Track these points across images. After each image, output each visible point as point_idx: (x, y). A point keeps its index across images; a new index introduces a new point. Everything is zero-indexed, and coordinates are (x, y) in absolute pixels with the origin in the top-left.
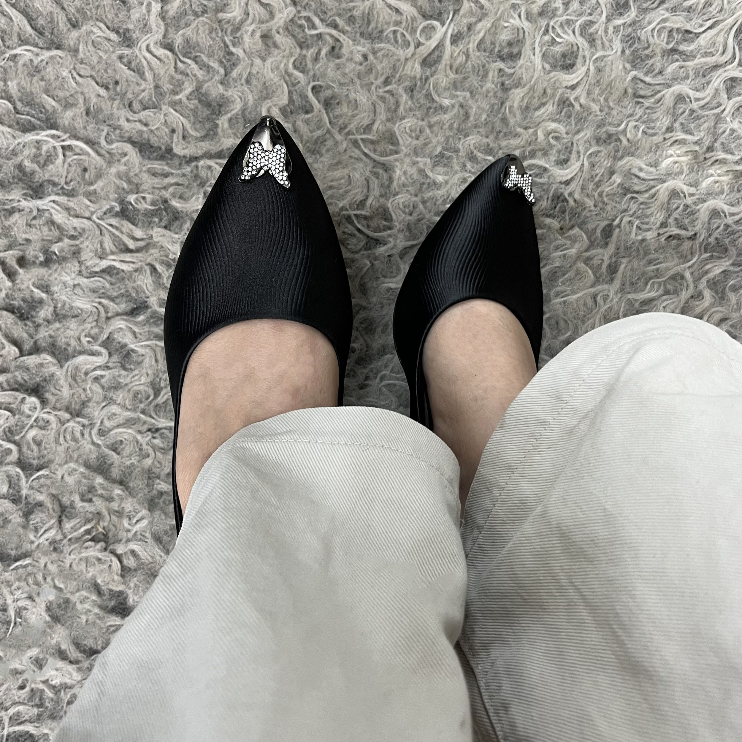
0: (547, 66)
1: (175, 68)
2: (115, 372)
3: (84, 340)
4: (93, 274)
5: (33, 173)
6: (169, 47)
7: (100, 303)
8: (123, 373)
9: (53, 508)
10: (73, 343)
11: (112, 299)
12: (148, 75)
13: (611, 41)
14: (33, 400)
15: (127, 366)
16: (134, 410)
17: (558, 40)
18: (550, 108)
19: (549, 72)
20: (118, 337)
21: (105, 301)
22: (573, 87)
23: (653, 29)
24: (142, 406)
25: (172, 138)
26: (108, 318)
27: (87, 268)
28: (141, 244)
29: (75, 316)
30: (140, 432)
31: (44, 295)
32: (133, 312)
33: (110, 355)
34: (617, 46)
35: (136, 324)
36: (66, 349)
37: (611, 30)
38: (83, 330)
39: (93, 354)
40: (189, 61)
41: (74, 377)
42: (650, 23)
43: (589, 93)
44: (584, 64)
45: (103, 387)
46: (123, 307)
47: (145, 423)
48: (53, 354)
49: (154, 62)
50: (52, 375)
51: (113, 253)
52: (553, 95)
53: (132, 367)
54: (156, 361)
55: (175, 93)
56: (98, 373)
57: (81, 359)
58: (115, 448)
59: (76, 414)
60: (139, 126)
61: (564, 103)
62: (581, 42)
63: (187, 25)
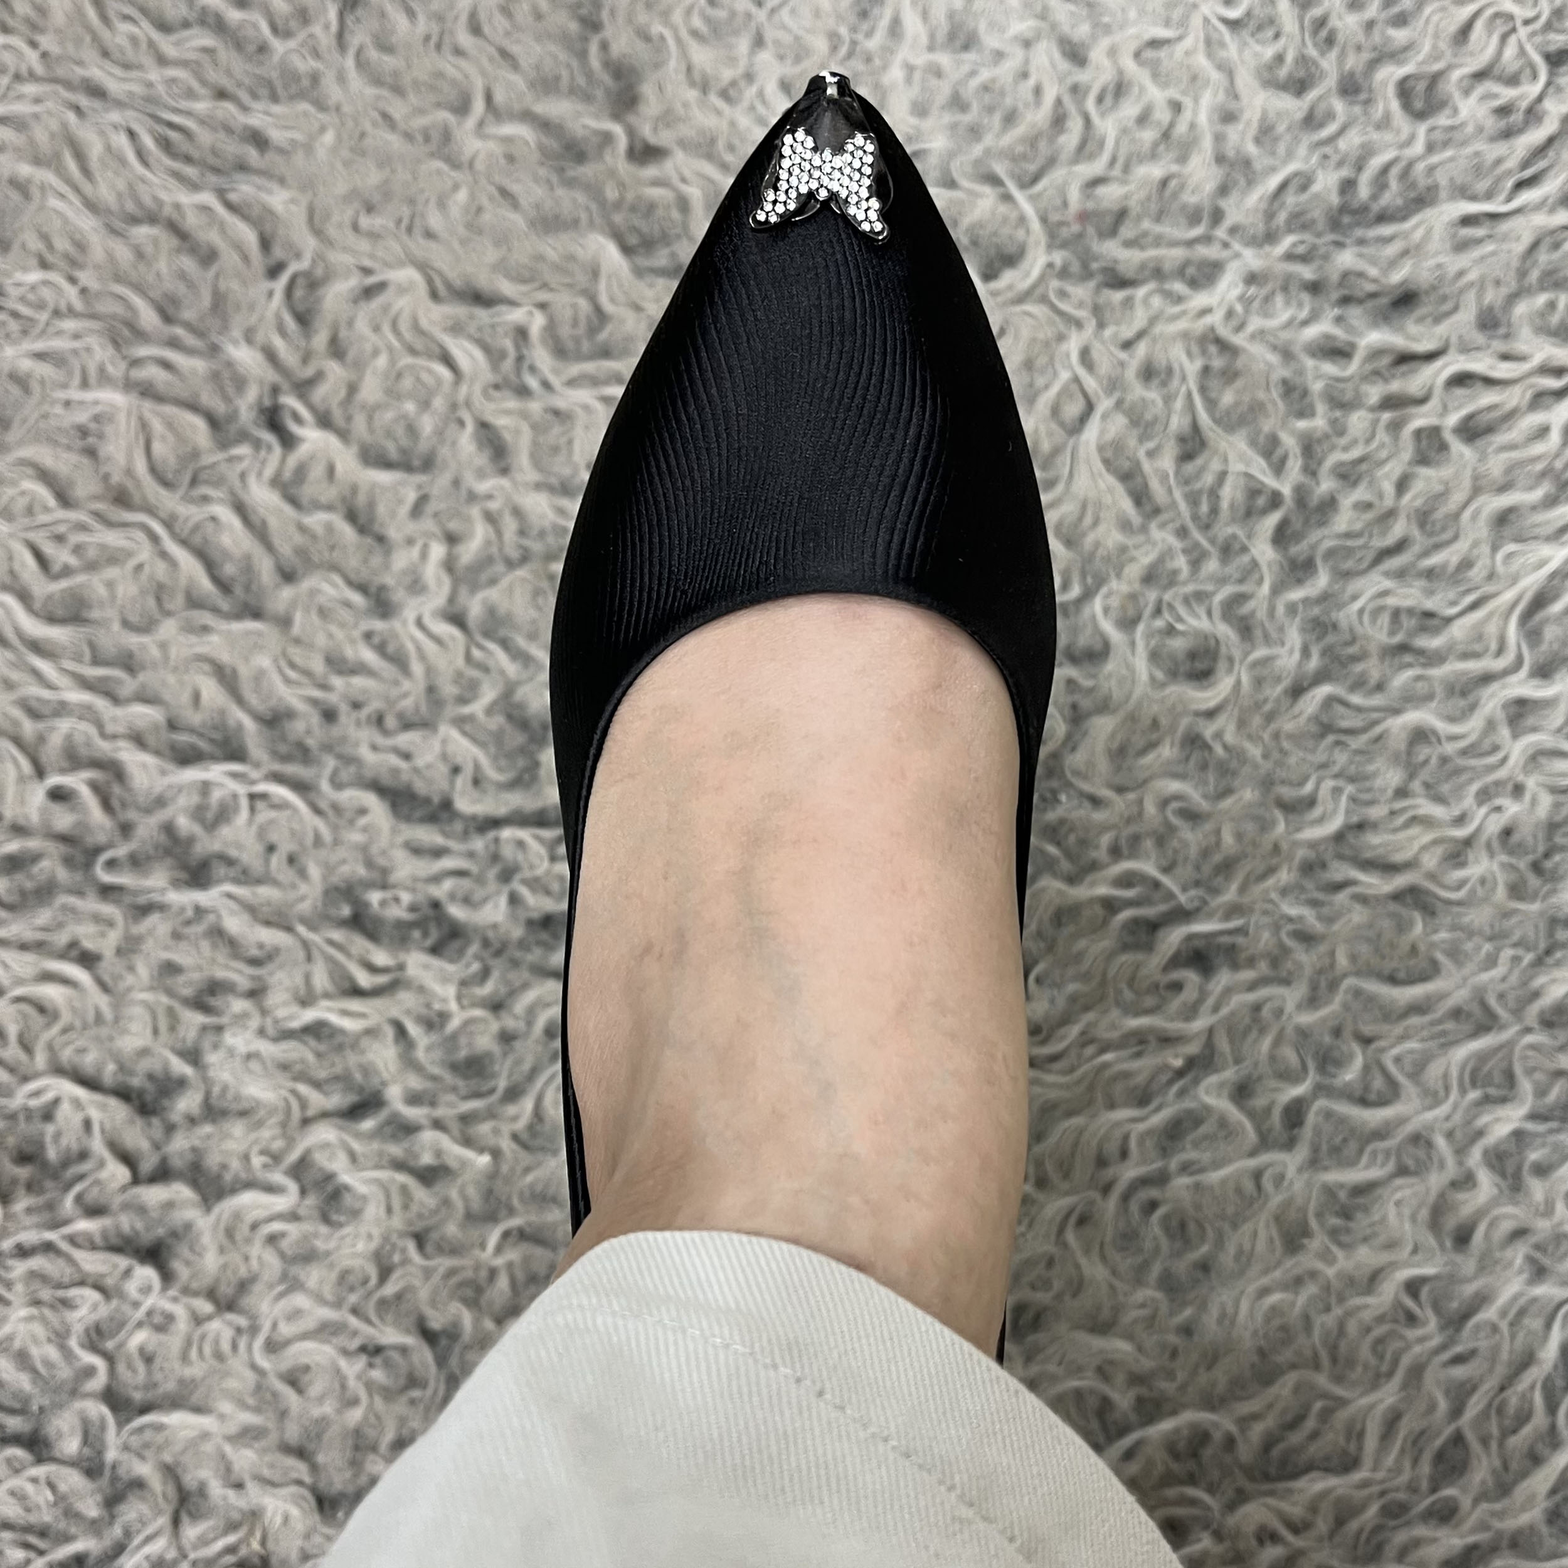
0: (1160, 675)
1: (468, 658)
2: (307, 1227)
3: (257, 1161)
4: (287, 1035)
5: (191, 840)
6: (458, 619)
7: (294, 1092)
8: (324, 1229)
9: (164, 1495)
10: (235, 1165)
11: (317, 1085)
12: (417, 668)
13: (1281, 629)
14: (146, 1273)
15: (335, 1217)
16: (338, 1304)
17: (1179, 627)
18: (1167, 751)
19: (1163, 685)
20: (321, 1159)
21: (303, 1089)
22: (1211, 714)
23: (1361, 612)
24: (353, 1298)
25: (452, 783)
26: (306, 1122)
27: (276, 1022)
28: (382, 979)
29: (243, 1114)
30: (345, 1352)
31: (188, 1070)
32: (354, 1112)
33: (303, 1192)
34: (1294, 637)
35: (358, 1135)
36: (219, 1177)
37: (1280, 610)
38: (256, 1142)
39: (271, 1189)
40: (492, 646)
41: (230, 1233)
42: (1355, 598)
43: (1242, 724)
44: (1230, 670)
45: (282, 1255)
46: (336, 1100)
47: (355, 1333)
48: (194, 1184)
49: (430, 646)
50: (188, 1226)
51: (327, 996)
52: (1173, 729)
53: (342, 1219)
54: (389, 1210)
55: (462, 700)
56: (277, 1226)
57: (247, 1198)
58: (294, 1379)
59: (227, 1305)
60: (394, 761)
61: (1193, 742)
62: (1224, 631)
63: (493, 582)
